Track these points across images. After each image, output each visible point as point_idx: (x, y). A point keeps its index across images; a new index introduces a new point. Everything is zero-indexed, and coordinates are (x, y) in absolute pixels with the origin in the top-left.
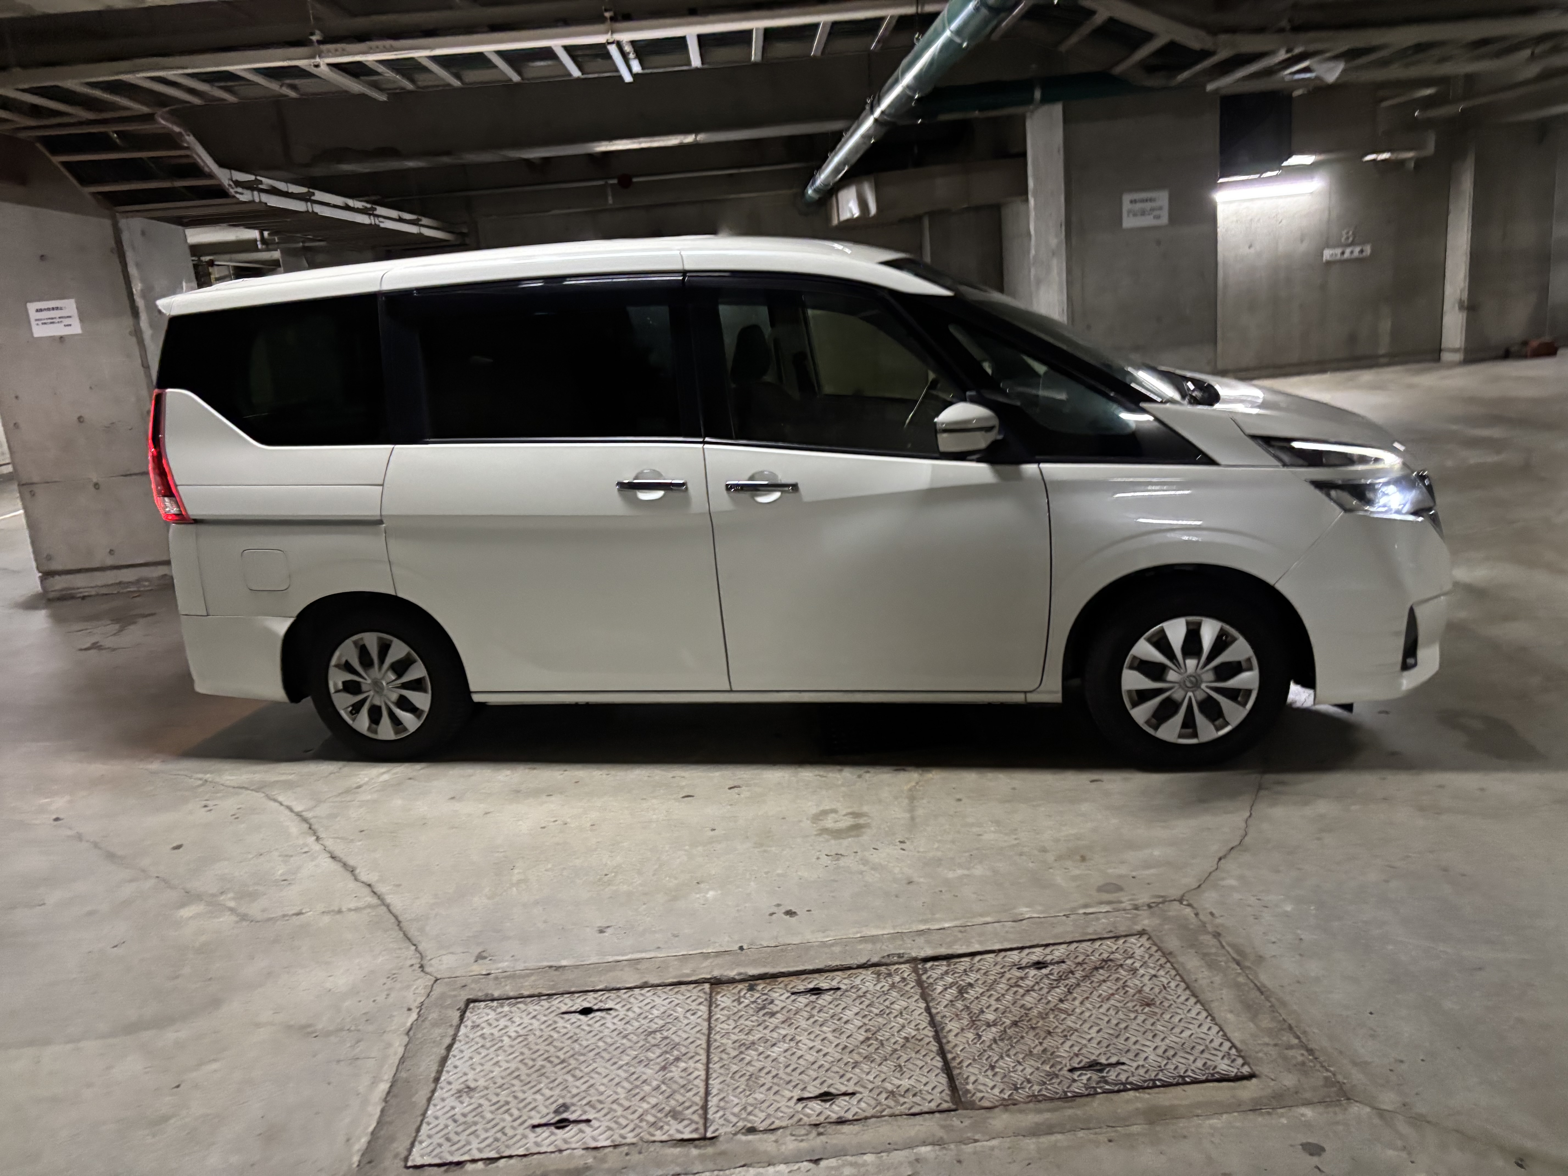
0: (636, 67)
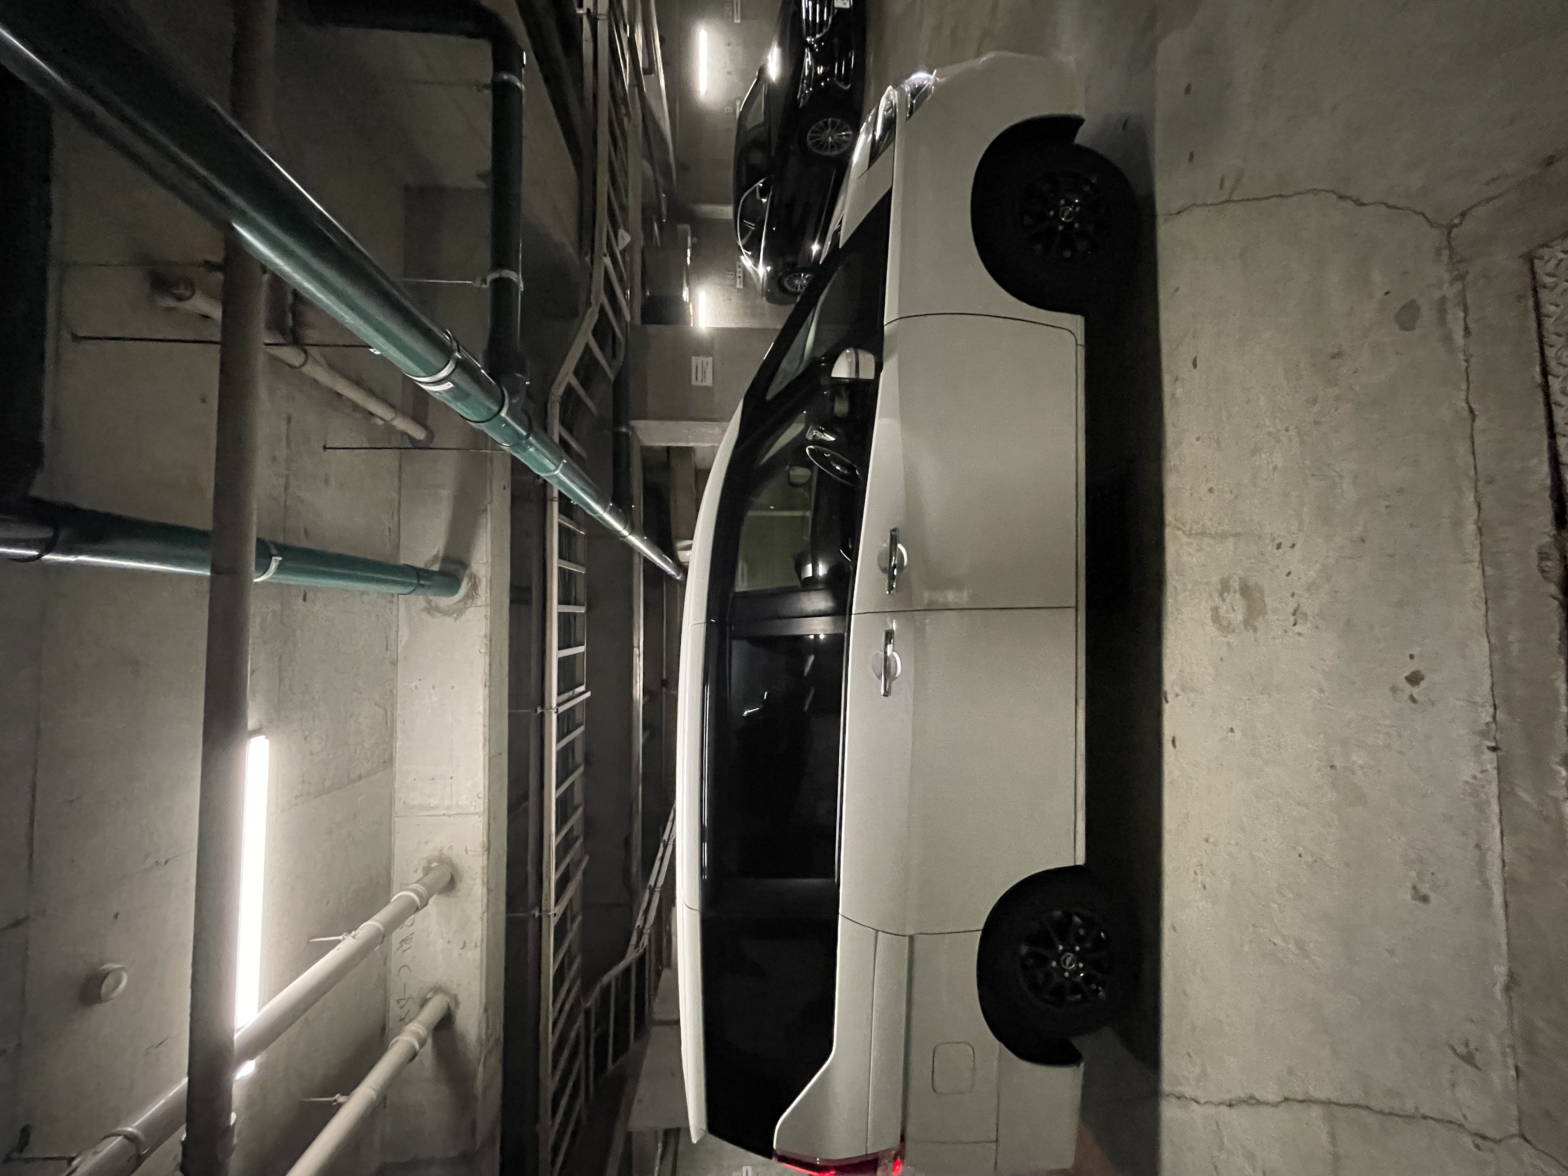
0: (582, 688)
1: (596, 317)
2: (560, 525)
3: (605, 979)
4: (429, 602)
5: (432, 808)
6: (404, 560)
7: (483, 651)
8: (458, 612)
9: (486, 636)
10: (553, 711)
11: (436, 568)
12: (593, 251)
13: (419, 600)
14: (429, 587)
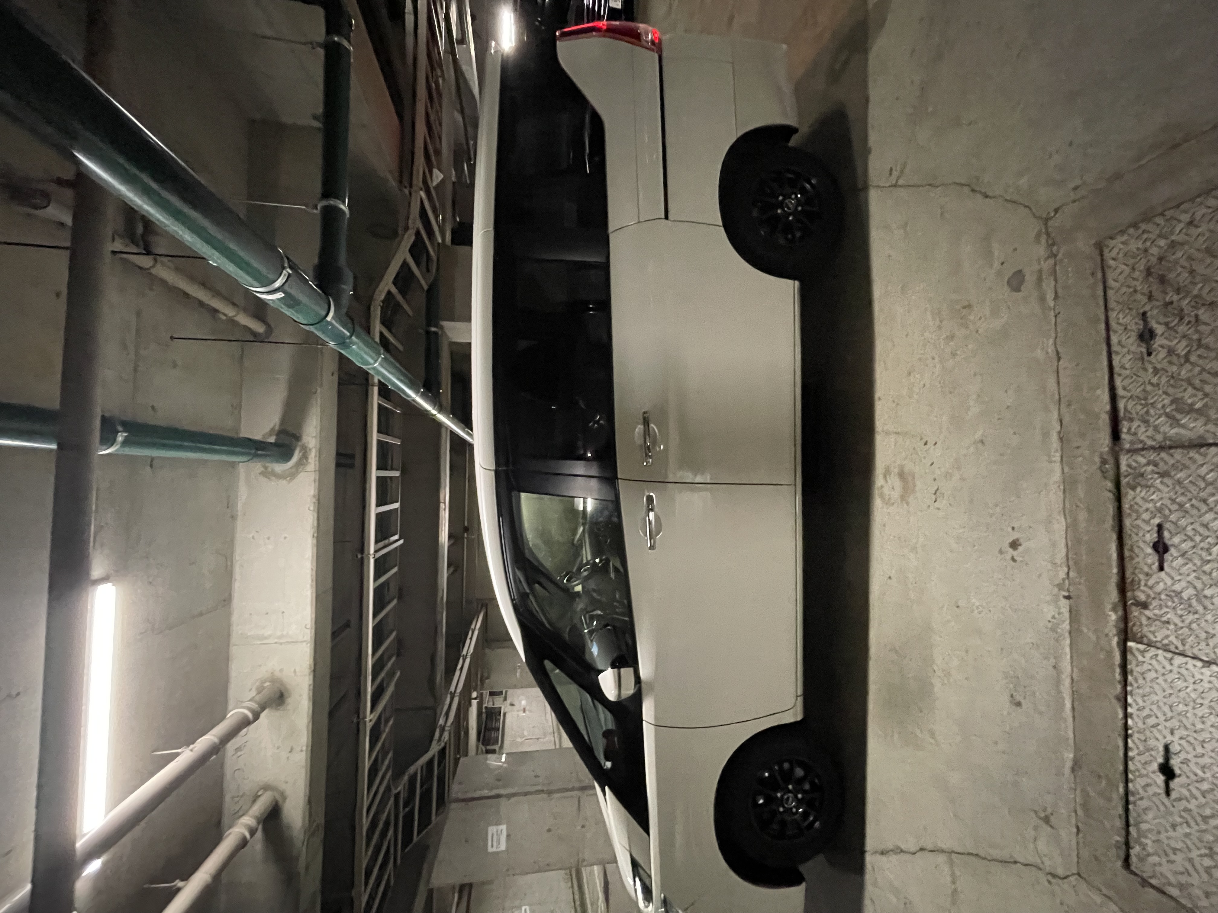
0: (396, 537)
1: (413, 238)
2: (379, 405)
3: (412, 770)
4: (266, 468)
5: (266, 638)
6: (244, 433)
7: (312, 508)
8: (292, 475)
9: (314, 496)
10: (371, 557)
11: (272, 440)
12: (411, 186)
13: (257, 466)
14: (266, 456)
